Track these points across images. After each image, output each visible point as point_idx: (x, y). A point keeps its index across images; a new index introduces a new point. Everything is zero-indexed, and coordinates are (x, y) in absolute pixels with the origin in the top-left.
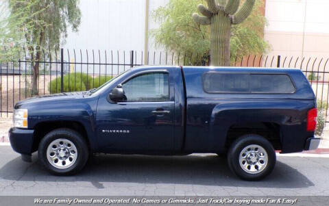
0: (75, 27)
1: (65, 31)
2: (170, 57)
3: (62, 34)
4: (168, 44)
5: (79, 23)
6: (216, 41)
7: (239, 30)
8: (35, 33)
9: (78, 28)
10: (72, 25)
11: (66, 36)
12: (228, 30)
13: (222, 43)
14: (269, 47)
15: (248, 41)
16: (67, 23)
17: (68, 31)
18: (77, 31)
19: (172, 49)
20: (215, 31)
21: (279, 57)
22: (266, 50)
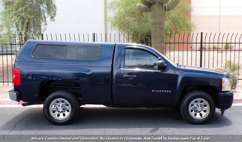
0: (52, 17)
1: (45, 21)
2: (122, 37)
3: (43, 24)
4: (120, 27)
5: (55, 14)
6: (154, 24)
7: (172, 15)
8: (23, 23)
9: (54, 19)
10: (50, 17)
11: (46, 24)
12: (163, 15)
13: (159, 25)
14: (194, 27)
15: (179, 23)
16: (46, 15)
17: (47, 20)
18: (54, 20)
19: (124, 30)
20: (154, 16)
21: (202, 33)
22: (193, 29)
